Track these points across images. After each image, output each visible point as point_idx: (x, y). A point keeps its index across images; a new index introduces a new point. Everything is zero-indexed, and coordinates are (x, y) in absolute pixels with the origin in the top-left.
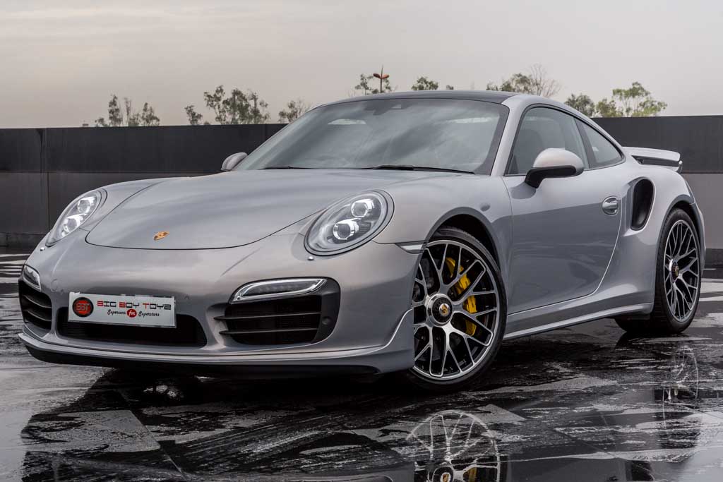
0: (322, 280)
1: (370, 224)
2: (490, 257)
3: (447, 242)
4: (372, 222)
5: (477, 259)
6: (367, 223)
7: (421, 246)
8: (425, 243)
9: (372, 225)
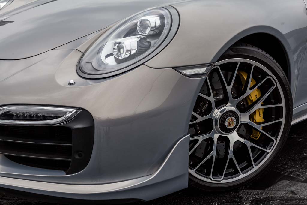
0: (75, 110)
1: (150, 43)
2: (282, 74)
3: (240, 60)
4: (153, 42)
5: (268, 75)
6: (148, 42)
7: (205, 69)
8: (210, 65)
9: (152, 45)
